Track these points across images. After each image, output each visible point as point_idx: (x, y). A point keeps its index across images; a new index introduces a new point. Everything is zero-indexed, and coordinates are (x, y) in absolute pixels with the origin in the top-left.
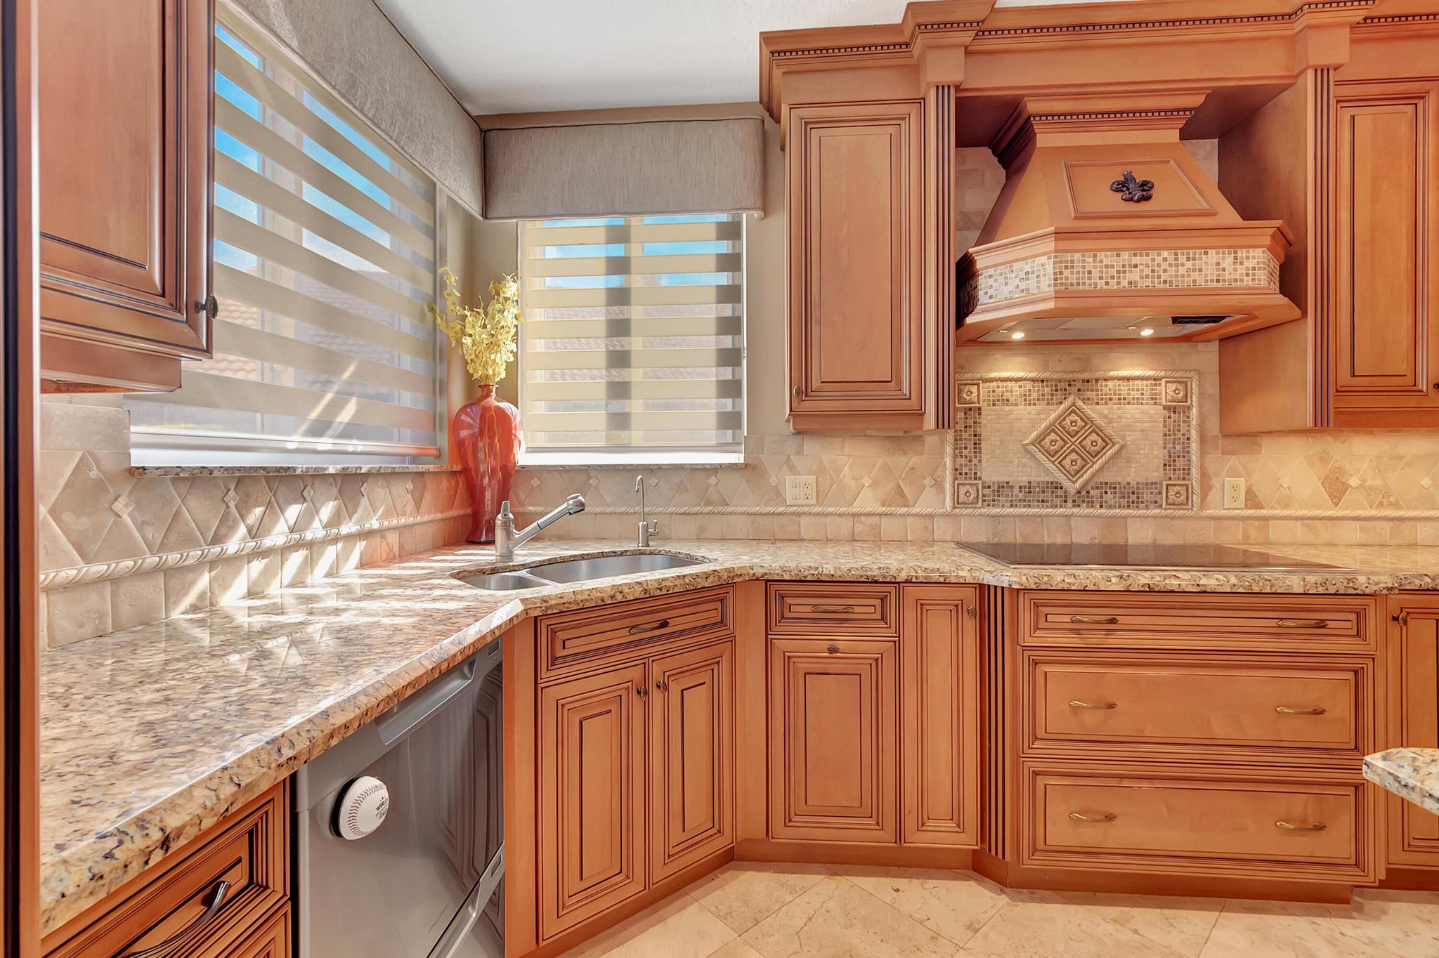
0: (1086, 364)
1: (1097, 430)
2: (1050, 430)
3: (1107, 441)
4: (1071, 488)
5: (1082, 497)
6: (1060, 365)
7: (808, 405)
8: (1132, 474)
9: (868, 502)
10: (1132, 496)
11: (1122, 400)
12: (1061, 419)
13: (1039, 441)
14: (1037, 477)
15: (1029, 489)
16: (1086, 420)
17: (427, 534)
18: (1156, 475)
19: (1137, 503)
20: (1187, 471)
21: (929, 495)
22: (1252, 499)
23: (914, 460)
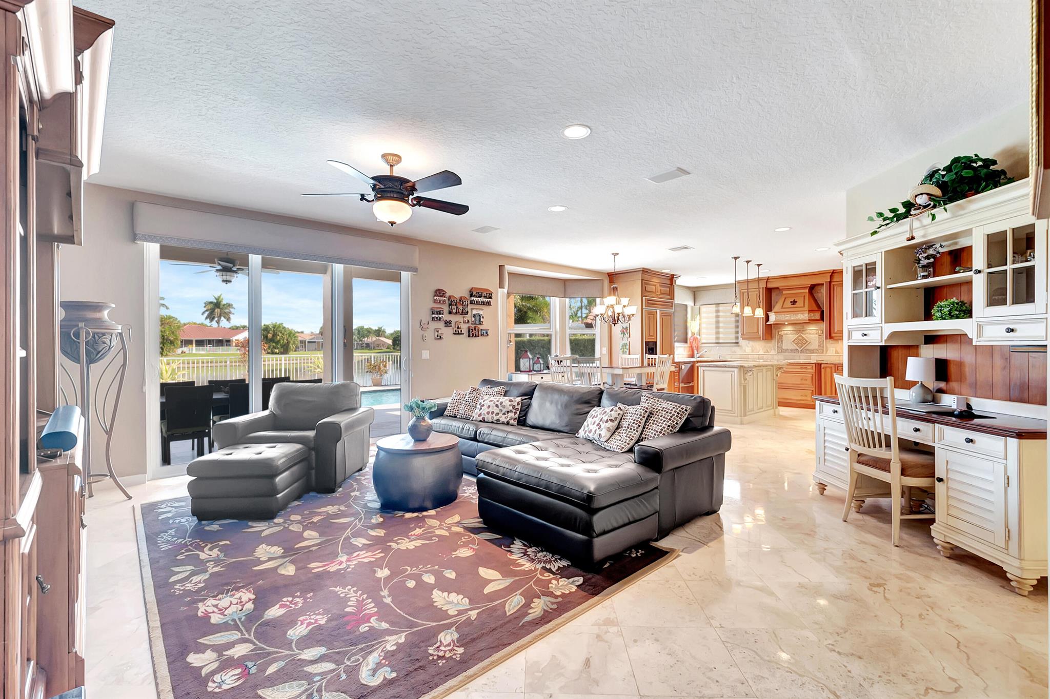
0: (803, 327)
1: (805, 339)
2: (796, 339)
3: (807, 341)
4: (800, 350)
5: (802, 351)
6: (798, 327)
7: (744, 336)
8: (811, 347)
9: (761, 352)
10: (812, 351)
11: (810, 334)
12: (797, 337)
13: (793, 341)
14: (794, 348)
15: (792, 350)
16: (802, 337)
17: (686, 356)
18: (817, 347)
19: (813, 353)
20: (823, 347)
21: (773, 351)
22: (837, 352)
23: (769, 345)
